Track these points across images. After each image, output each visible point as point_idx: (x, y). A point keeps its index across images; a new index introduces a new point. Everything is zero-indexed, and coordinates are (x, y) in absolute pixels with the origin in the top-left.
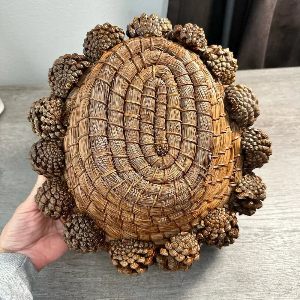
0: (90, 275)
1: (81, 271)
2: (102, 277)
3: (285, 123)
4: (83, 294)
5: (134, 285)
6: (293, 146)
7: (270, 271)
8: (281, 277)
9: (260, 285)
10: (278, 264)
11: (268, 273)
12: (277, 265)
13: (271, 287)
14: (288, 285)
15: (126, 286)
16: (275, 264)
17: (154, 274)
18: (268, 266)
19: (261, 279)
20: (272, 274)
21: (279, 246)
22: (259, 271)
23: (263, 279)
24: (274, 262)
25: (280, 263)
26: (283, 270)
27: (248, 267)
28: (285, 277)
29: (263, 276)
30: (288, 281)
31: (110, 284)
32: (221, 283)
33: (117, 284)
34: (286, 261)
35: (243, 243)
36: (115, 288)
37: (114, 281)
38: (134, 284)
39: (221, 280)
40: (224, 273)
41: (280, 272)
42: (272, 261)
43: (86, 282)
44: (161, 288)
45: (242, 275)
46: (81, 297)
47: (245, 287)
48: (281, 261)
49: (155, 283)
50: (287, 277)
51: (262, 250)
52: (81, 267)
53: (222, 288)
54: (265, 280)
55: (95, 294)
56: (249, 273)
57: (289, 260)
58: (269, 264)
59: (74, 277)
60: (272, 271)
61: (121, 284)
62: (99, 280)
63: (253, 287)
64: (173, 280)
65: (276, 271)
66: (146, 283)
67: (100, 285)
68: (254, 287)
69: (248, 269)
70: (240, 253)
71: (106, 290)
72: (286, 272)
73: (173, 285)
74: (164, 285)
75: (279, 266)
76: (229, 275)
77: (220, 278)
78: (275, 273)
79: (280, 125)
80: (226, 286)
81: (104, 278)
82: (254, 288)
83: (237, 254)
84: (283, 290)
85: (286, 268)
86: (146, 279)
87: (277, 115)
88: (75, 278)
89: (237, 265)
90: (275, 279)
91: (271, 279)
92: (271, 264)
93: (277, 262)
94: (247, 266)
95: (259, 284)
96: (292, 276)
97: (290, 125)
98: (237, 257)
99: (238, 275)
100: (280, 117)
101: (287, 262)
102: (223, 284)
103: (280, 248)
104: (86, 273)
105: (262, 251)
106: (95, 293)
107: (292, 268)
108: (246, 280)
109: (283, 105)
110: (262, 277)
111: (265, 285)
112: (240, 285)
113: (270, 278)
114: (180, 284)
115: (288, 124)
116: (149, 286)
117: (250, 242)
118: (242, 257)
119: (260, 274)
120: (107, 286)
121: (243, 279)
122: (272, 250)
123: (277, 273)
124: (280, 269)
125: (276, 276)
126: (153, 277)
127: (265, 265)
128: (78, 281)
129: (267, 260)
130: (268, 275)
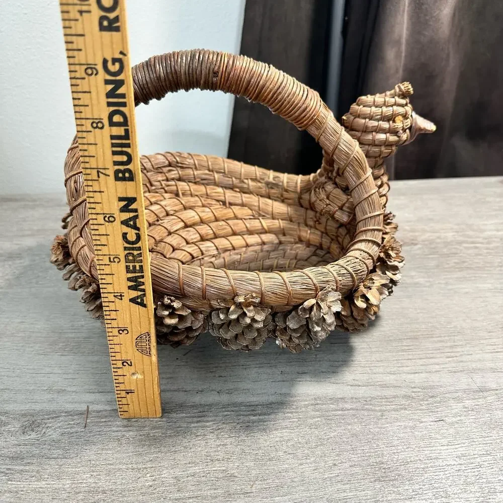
0: (46, 476)
1: (27, 468)
2: (73, 479)
3: (439, 241)
5: (143, 494)
6: (457, 270)
7: (444, 459)
8: (469, 470)
9: (427, 486)
10: (460, 446)
11: (440, 462)
13: (450, 490)
14: (488, 485)
15: (124, 496)
16: (453, 447)
17: (191, 471)
18: (438, 451)
19: (426, 475)
20: (448, 465)
21: (455, 416)
22: (420, 460)
23: (431, 474)
24: (450, 444)
25: (462, 445)
26: (471, 457)
27: (397, 454)
28: (478, 470)
29: (431, 469)
30: (484, 477)
31: (89, 492)
32: (340, 486)
33: (104, 492)
34: (475, 440)
35: (380, 411)
37: (99, 487)
38: (144, 490)
39: (339, 479)
40: (347, 465)
41: (465, 462)
42: (445, 441)
43: (34, 490)
45: (384, 469)
47: (394, 492)
48: (464, 441)
49: (193, 488)
50: (480, 469)
51: (422, 422)
52: (29, 461)
53: (343, 495)
54: (436, 477)
56: (399, 464)
57: (481, 439)
58: (442, 448)
59: (9, 480)
60: (448, 459)
61: (113, 492)
62: (64, 485)
63: (411, 491)
64: (234, 481)
65: (458, 459)
66: (172, 488)
67: (65, 496)
68: (413, 491)
69: (396, 457)
70: (377, 430)
72: (478, 460)
73: (231, 492)
74: (212, 492)
76: (357, 469)
77: (338, 476)
78: (456, 463)
79: (430, 244)
80: (351, 491)
81: (78, 480)
82: (414, 493)
83: (372, 430)
84: (478, 495)
85: (476, 452)
86: (172, 481)
87: (424, 231)
88: (9, 482)
89: (372, 451)
90: (456, 474)
91: (449, 475)
92: (445, 447)
93: (456, 443)
94: (395, 451)
95: (424, 485)
96: (492, 468)
97: (447, 244)
98: (371, 437)
99: (377, 469)
100: (429, 234)
101: (477, 443)
102: (344, 487)
103: (459, 418)
104: (38, 472)
105: (422, 424)
107: (488, 453)
108: (393, 478)
109: (431, 220)
110: (429, 472)
111: (436, 485)
112: (383, 488)
113: (446, 473)
114: (248, 489)
115: (444, 242)
116: (177, 495)
117: (395, 410)
118: (382, 436)
119: (423, 466)
121: (387, 477)
122: (444, 423)
123: (460, 462)
124: (464, 456)
125: (457, 469)
126: (187, 477)
127: (432, 448)
128: (16, 488)
129: (434, 441)
130: (440, 468)
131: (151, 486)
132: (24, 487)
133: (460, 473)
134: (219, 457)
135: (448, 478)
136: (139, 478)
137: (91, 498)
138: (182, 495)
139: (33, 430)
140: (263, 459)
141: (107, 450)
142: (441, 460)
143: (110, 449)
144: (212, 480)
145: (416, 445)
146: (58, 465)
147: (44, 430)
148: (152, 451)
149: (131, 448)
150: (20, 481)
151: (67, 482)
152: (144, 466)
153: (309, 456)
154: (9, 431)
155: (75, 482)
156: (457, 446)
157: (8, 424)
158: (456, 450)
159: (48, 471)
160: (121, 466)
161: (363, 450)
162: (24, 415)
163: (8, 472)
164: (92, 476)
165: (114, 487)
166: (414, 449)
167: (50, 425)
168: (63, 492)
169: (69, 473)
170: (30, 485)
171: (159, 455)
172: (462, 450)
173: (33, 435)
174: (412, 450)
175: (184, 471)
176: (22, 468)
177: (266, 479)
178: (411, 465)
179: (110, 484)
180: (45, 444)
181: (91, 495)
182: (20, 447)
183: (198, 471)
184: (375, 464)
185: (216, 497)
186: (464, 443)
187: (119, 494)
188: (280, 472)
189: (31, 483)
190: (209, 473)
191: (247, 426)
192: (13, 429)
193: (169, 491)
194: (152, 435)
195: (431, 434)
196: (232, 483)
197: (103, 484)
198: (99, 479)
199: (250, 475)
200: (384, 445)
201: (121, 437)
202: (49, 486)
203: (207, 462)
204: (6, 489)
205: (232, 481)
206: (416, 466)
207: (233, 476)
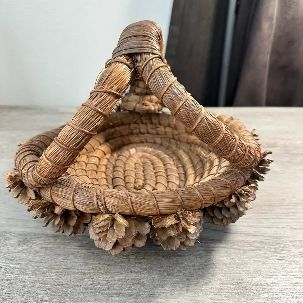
0: (29, 273)
1: (19, 266)
2: (45, 276)
4: (11, 294)
5: (86, 289)
7: (283, 285)
8: (300, 293)
10: (294, 277)
11: (280, 286)
12: (292, 278)
15: (74, 289)
16: (290, 277)
17: (117, 277)
18: (280, 279)
19: (270, 294)
20: (286, 289)
22: (267, 283)
23: (274, 293)
25: (297, 276)
26: (302, 285)
27: (252, 278)
29: (274, 290)
31: (53, 284)
32: (212, 296)
33: (62, 285)
35: (243, 250)
36: (59, 290)
37: (59, 282)
38: (87, 287)
39: (211, 291)
40: (218, 282)
41: (297, 287)
42: (284, 273)
43: (21, 280)
44: (124, 295)
45: (243, 287)
46: (7, 297)
48: (297, 274)
49: (118, 288)
51: (270, 259)
52: (20, 262)
54: (277, 296)
55: (28, 296)
56: (252, 285)
58: (282, 277)
60: (286, 285)
61: (68, 286)
62: (39, 279)
64: (143, 286)
65: (292, 285)
66: (105, 287)
69: (251, 280)
70: (240, 262)
71: (45, 292)
73: (141, 293)
74: (129, 291)
75: (295, 279)
76: (224, 286)
77: (211, 289)
78: (290, 287)
80: (219, 300)
81: (47, 277)
83: (236, 262)
86: (104, 282)
88: (7, 274)
89: (236, 275)
90: (291, 295)
91: (286, 295)
92: (285, 277)
93: (292, 275)
94: (250, 276)
95: (268, 300)
97: (296, 148)
98: (235, 266)
99: (237, 287)
102: (214, 296)
103: (295, 259)
104: (24, 269)
105: (270, 261)
106: (28, 294)
108: (248, 294)
110: (272, 292)
112: (240, 300)
114: (152, 292)
116: (107, 292)
117: (253, 250)
118: (242, 266)
119: (268, 288)
120: (48, 287)
121: (243, 293)
122: (285, 261)
123: (294, 288)
124: (297, 284)
125: (292, 292)
126: (115, 281)
127: (276, 277)
128: (10, 277)
129: (277, 272)
130: (279, 290)
131: (92, 284)
132: (15, 278)
133: (293, 295)
134: (135, 270)
135: (285, 297)
136: (85, 279)
137: (54, 288)
138: (110, 292)
139: (24, 244)
140: (163, 274)
141: (67, 260)
142: (281, 285)
143: (69, 260)
144: (130, 284)
145: (265, 274)
146: (36, 266)
147: (31, 245)
148: (95, 263)
149: (82, 260)
150: (13, 274)
151: (41, 277)
152: (89, 272)
153: (193, 275)
154: (11, 244)
155: (45, 277)
156: (293, 277)
157: (11, 239)
158: (292, 279)
159: (30, 269)
160: (74, 271)
161: (229, 274)
162: (20, 235)
163: (6, 268)
164: (56, 274)
165: (69, 283)
166: (264, 276)
167: (35, 242)
168: (38, 283)
169: (43, 272)
170: (19, 277)
171: (99, 266)
172: (295, 280)
173: (24, 247)
174: (262, 276)
175: (113, 277)
176: (15, 266)
177: (164, 286)
178: (261, 287)
179: (67, 281)
180: (31, 253)
181: (54, 286)
182: (16, 253)
183: (122, 278)
184: (236, 284)
185: (131, 295)
186: (298, 275)
187: (71, 287)
188: (174, 283)
189: (19, 276)
190: (128, 280)
191: (156, 253)
192: (13, 242)
193: (102, 289)
194: (95, 253)
195: (276, 268)
196: (143, 287)
197: (62, 280)
198: (61, 277)
199: (154, 284)
200: (244, 272)
201: (77, 253)
202: (30, 278)
203: (128, 273)
204: (4, 278)
205: (142, 286)
206: (264, 287)
207: (143, 283)
